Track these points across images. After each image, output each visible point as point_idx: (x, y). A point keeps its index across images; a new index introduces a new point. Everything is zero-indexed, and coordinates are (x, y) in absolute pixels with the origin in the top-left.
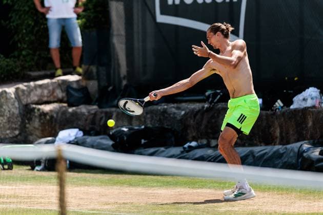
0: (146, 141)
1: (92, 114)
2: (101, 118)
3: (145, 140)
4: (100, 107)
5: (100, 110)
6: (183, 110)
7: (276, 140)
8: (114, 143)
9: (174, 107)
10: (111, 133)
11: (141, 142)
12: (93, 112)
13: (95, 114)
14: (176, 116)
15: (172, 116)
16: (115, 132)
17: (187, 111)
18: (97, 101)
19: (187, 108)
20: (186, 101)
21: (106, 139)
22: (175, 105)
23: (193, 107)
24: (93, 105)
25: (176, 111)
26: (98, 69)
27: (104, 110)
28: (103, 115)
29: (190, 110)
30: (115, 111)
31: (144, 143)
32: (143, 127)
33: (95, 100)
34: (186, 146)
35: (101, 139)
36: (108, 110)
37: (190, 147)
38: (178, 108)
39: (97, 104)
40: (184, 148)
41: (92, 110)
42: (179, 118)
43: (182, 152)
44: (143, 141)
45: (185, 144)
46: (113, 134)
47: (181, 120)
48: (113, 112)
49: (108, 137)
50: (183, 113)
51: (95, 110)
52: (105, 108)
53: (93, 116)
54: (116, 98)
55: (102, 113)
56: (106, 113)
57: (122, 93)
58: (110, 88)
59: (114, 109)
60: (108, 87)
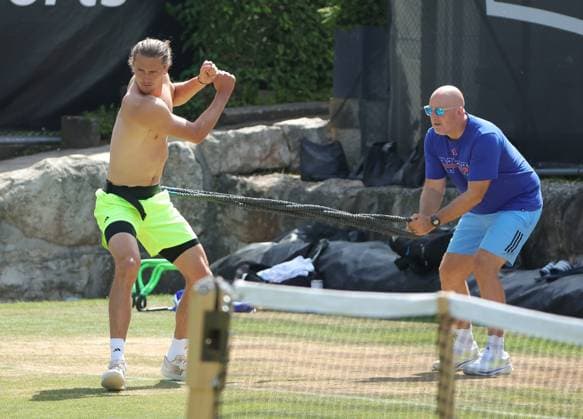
1: (352, 197)
4: (367, 183)
5: (370, 190)
8: (399, 257)
10: (394, 239)
12: (354, 192)
13: (358, 198)
18: (361, 169)
21: (384, 248)
23: (559, 190)
24: (355, 179)
26: (361, 105)
27: (377, 190)
28: (375, 200)
29: (553, 195)
30: (400, 193)
33: (355, 168)
34: (546, 269)
35: (372, 248)
36: (384, 190)
37: (554, 271)
39: (361, 176)
40: (543, 274)
41: (351, 188)
43: (538, 281)
45: (544, 265)
46: (397, 241)
48: (394, 194)
49: (387, 246)
51: (357, 191)
52: (379, 186)
53: (354, 199)
54: (399, 167)
55: (371, 195)
56: (381, 196)
57: (414, 157)
58: (388, 146)
59: (396, 189)
60: (383, 144)
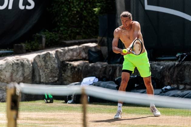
0: (138, 85)
1: (104, 68)
2: (110, 70)
3: (137, 85)
4: (109, 63)
5: (109, 65)
6: (162, 66)
8: (118, 86)
9: (156, 64)
10: (116, 80)
11: (134, 85)
12: (104, 66)
13: (106, 68)
14: (157, 69)
15: (154, 69)
16: (118, 79)
17: (164, 66)
19: (165, 64)
20: (163, 60)
21: (113, 83)
22: (157, 62)
23: (168, 64)
24: (105, 62)
25: (157, 66)
26: (108, 39)
27: (111, 65)
28: (111, 68)
29: (166, 65)
30: (119, 66)
31: (137, 86)
32: (136, 76)
33: (106, 58)
34: (163, 88)
35: (110, 83)
36: (114, 65)
37: (166, 89)
38: (158, 65)
39: (107, 61)
40: (162, 90)
42: (159, 71)
43: (161, 92)
44: (136, 85)
46: (117, 80)
48: (117, 66)
49: (114, 82)
50: (162, 67)
51: (106, 65)
53: (104, 69)
54: (119, 58)
55: (110, 67)
56: (113, 67)
59: (117, 65)
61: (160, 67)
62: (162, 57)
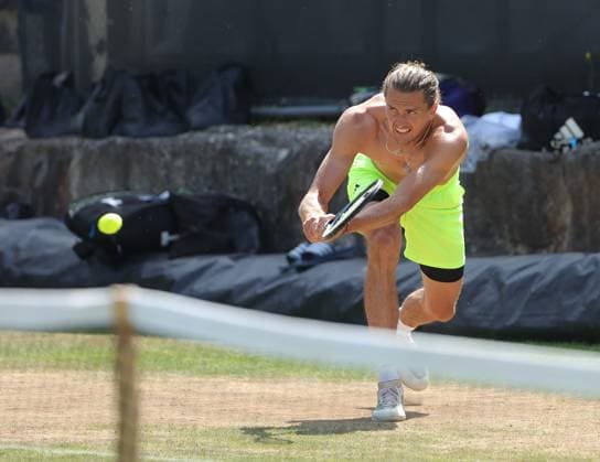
0: (174, 237)
1: (9, 154)
2: (38, 168)
3: (171, 233)
4: (32, 132)
5: (36, 143)
6: (283, 146)
7: (560, 238)
8: (79, 240)
9: (255, 138)
10: (71, 213)
11: (159, 238)
12: (12, 148)
13: (19, 155)
14: (262, 162)
15: (249, 163)
16: (82, 210)
17: (296, 148)
18: (21, 113)
19: (296, 140)
20: (287, 119)
21: (57, 228)
22: (258, 130)
23: (311, 137)
24: (12, 127)
25: (262, 149)
26: (21, 19)
27: (46, 142)
28: (43, 157)
29: (304, 146)
30: (79, 146)
31: (171, 243)
32: (166, 195)
33: (14, 112)
34: (296, 253)
35: (40, 227)
36: (57, 142)
37: (307, 256)
38: (269, 141)
39: (22, 123)
40: (291, 260)
41: (8, 141)
42: (270, 169)
43: (285, 271)
44: (166, 237)
45: (293, 248)
46: (77, 216)
47: (277, 176)
48: (71, 148)
49: (62, 225)
50: (283, 154)
51: (18, 144)
52: (49, 137)
53: (12, 158)
54: (78, 110)
55: (38, 150)
56: (52, 152)
57: (100, 93)
58: (61, 78)
59: (74, 141)
60: (53, 75)
61: (277, 154)
62: (279, 105)
